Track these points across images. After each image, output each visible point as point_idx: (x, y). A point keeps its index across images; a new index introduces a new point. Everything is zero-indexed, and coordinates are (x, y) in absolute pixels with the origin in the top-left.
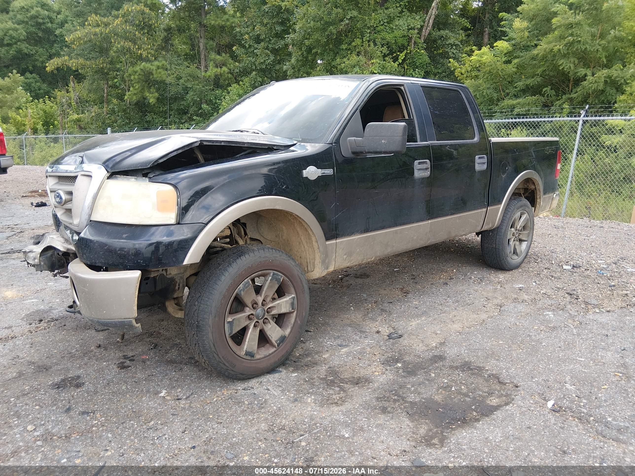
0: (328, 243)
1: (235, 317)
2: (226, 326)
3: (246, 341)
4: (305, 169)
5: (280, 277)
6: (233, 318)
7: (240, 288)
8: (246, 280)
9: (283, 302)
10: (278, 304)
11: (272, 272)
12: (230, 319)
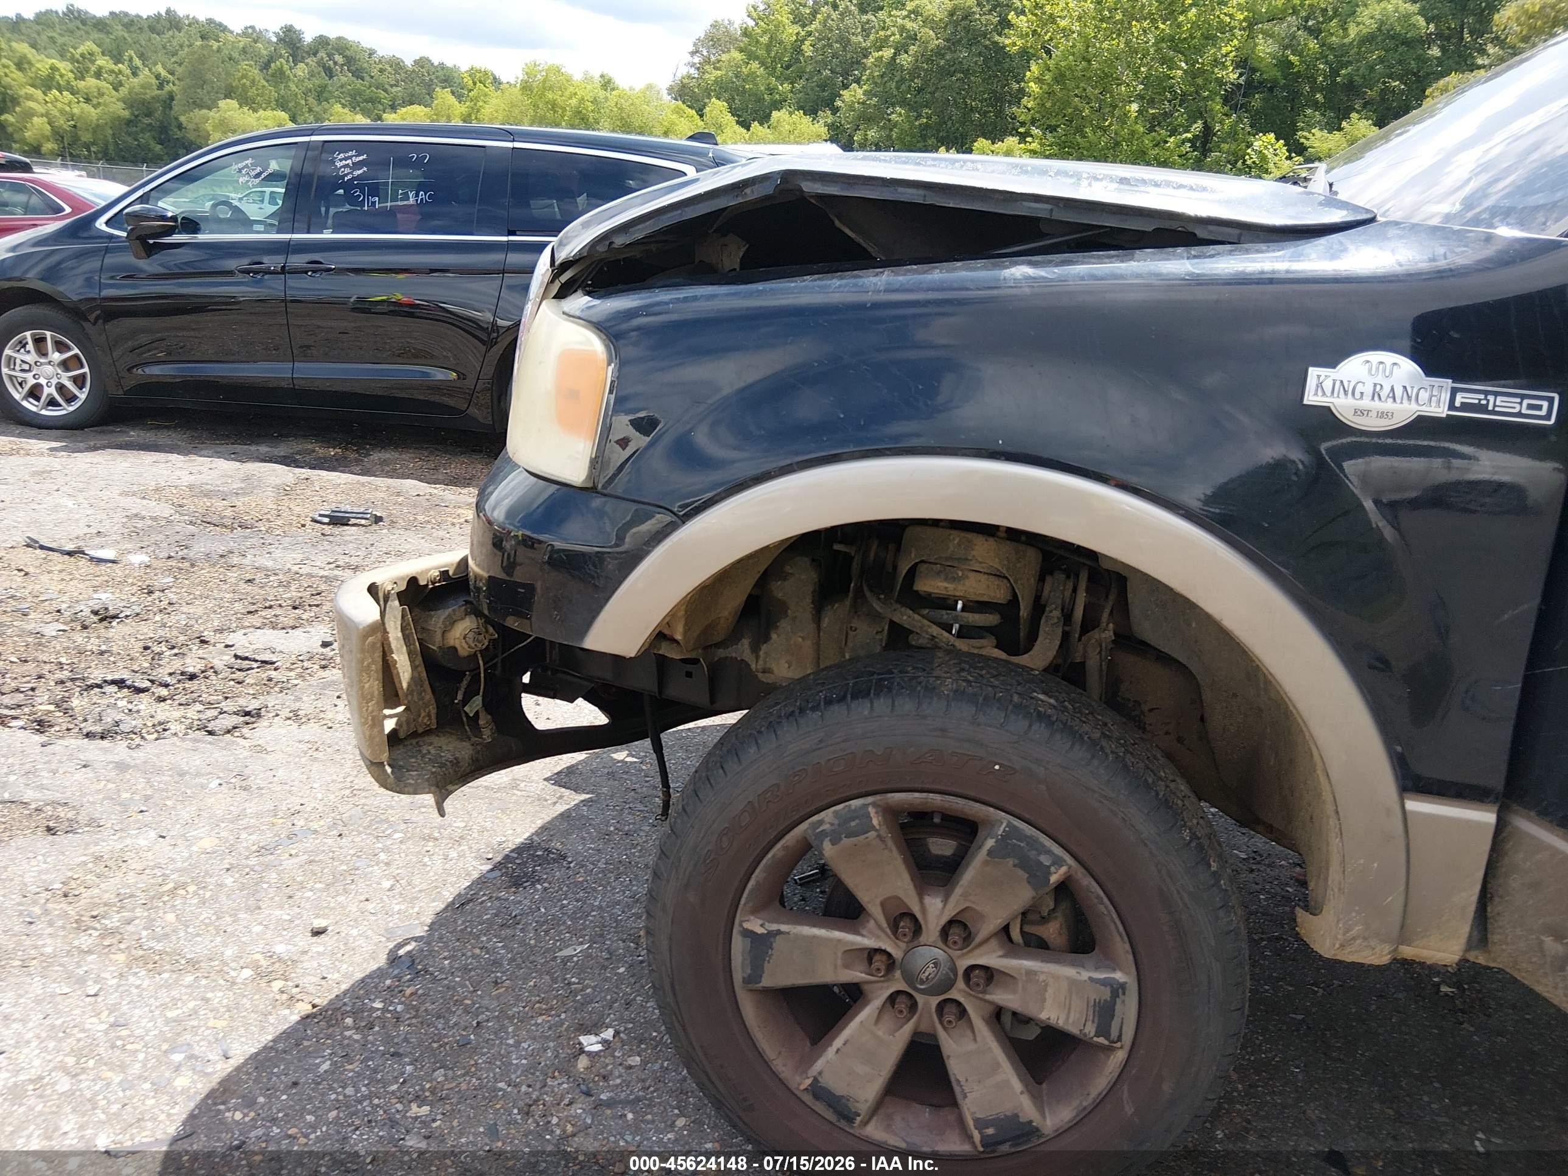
0: (1416, 806)
1: (784, 928)
2: (738, 945)
3: (830, 1045)
4: (1332, 363)
5: (1045, 860)
6: (774, 927)
7: (821, 822)
8: (855, 803)
9: (1056, 978)
10: (1030, 973)
11: (1004, 822)
12: (755, 925)
